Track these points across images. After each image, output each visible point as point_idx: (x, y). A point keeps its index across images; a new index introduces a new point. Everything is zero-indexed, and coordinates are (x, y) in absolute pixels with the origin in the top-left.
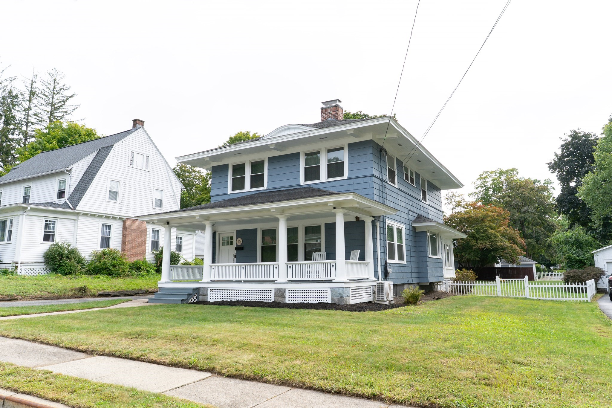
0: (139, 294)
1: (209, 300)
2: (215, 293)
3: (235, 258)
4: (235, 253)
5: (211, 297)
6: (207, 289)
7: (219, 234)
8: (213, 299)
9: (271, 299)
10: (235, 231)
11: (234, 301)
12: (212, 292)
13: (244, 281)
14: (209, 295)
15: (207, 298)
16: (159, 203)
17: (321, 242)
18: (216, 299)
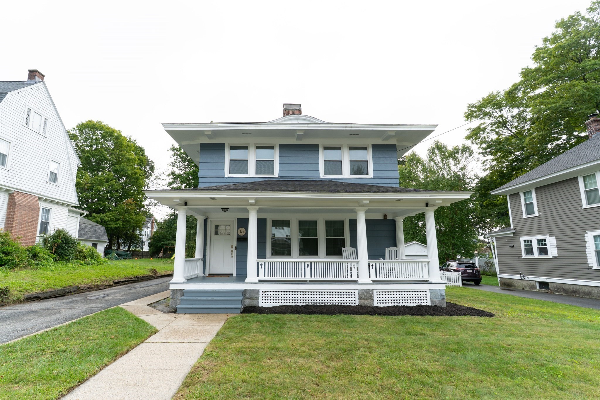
0: (71, 292)
1: (260, 305)
2: (269, 296)
3: (236, 251)
4: (235, 244)
5: (264, 301)
6: (257, 291)
7: (211, 221)
8: (267, 303)
9: (353, 302)
10: (234, 220)
11: (300, 305)
12: (264, 294)
13: (310, 281)
14: (260, 298)
15: (258, 302)
16: (54, 177)
17: (345, 237)
18: (272, 303)
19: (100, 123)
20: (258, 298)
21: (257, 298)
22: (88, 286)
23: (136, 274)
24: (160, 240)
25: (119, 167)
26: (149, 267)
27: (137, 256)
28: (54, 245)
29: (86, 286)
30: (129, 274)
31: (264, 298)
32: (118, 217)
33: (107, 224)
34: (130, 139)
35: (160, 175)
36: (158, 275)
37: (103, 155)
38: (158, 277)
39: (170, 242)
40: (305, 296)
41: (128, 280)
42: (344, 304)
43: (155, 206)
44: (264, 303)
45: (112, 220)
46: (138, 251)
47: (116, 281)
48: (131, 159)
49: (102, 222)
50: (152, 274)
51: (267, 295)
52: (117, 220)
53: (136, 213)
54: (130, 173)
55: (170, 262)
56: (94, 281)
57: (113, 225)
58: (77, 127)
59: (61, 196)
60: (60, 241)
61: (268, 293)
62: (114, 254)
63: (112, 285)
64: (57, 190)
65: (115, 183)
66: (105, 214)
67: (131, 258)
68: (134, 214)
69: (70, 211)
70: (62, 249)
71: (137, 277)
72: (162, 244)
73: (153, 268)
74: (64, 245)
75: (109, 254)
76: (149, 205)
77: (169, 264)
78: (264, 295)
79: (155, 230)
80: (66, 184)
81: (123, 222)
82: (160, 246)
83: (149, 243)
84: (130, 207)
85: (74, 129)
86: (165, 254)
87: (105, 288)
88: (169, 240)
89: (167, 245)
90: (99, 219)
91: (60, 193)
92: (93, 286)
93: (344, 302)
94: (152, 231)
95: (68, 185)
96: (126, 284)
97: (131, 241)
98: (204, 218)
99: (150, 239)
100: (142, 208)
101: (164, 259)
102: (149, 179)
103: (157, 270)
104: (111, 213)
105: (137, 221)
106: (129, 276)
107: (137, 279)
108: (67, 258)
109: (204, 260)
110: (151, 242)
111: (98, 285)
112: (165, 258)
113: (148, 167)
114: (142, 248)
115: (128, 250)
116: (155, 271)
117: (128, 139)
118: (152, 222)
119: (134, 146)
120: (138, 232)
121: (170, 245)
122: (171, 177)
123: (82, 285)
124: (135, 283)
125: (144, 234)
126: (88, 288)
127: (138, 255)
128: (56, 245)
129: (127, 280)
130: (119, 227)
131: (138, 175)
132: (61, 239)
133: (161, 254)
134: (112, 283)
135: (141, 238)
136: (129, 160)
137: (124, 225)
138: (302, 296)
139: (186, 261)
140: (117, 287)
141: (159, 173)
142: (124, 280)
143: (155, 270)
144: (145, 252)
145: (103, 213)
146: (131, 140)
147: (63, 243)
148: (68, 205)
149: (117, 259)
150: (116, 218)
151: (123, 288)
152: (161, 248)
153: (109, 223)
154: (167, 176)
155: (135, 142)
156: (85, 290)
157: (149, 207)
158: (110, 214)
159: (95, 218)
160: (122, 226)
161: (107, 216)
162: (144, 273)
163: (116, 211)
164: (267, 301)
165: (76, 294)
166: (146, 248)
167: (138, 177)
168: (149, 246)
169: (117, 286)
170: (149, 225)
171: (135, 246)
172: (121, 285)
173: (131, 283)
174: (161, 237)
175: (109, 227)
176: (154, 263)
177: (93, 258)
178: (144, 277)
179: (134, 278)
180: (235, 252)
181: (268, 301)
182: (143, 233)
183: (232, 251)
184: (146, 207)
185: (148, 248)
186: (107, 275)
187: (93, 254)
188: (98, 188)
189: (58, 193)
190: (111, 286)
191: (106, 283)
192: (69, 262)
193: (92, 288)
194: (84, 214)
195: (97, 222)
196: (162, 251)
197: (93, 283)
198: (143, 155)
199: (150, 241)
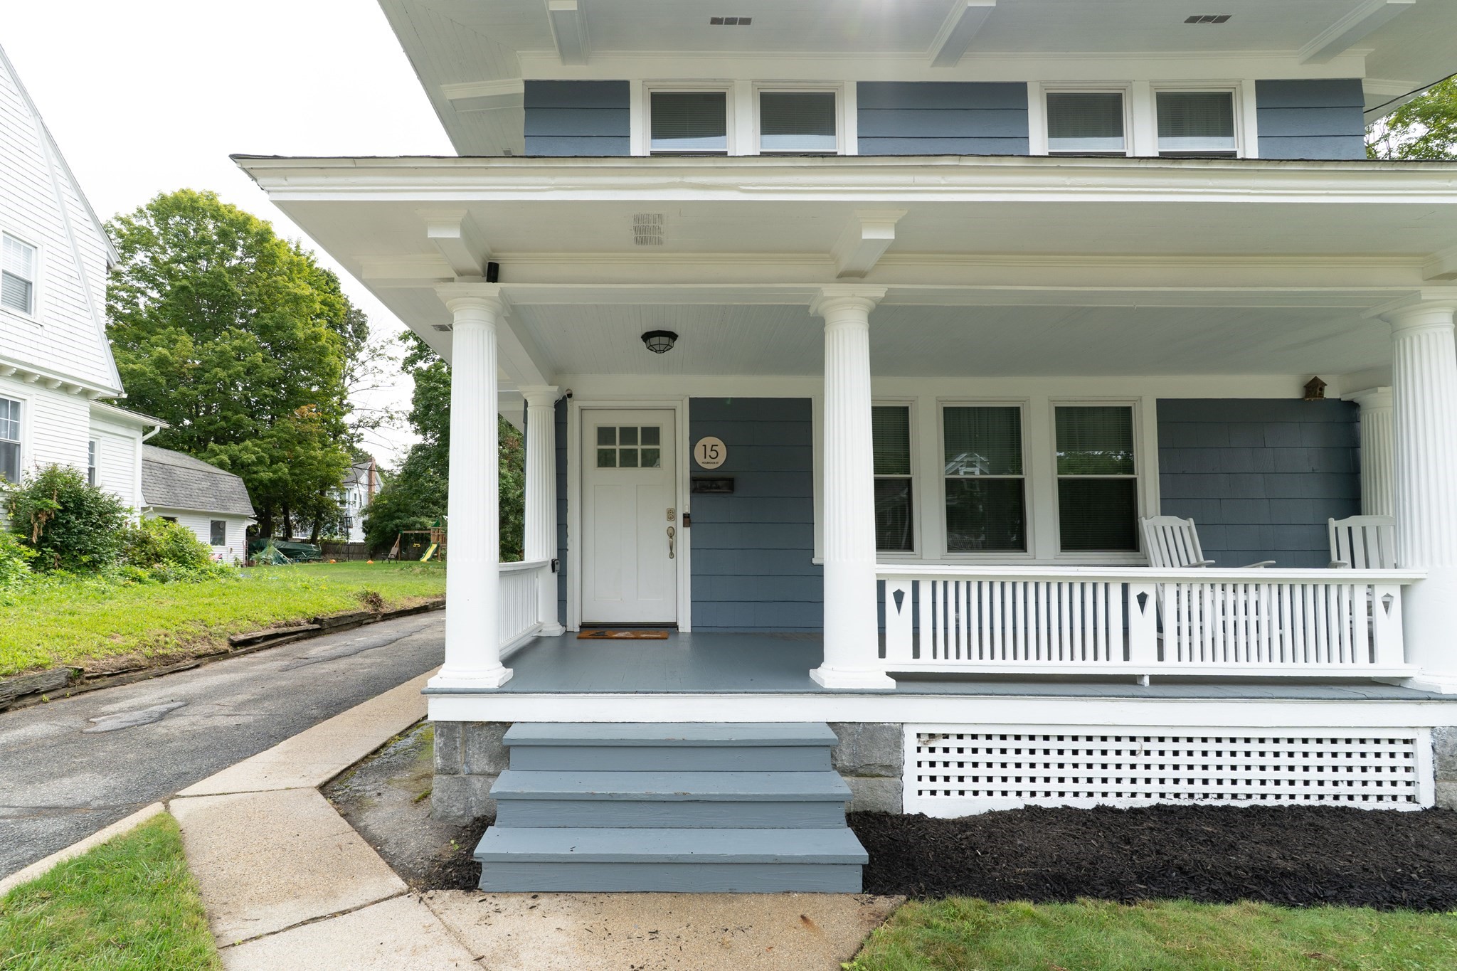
0: (35, 693)
1: (912, 805)
2: (953, 756)
3: (688, 530)
4: (684, 504)
5: (927, 785)
6: (891, 735)
7: (582, 410)
8: (940, 794)
9: (1402, 790)
10: (678, 405)
11: (1123, 804)
12: (925, 751)
13: (1156, 680)
14: (910, 771)
15: (899, 790)
16: (22, 293)
17: (1138, 474)
18: (969, 795)
19: (211, 197)
20: (900, 768)
21: (894, 771)
22: (122, 662)
23: (313, 610)
24: (390, 516)
25: (272, 318)
26: (358, 587)
27: (337, 556)
28: (37, 518)
29: (112, 663)
30: (289, 610)
31: (926, 771)
32: (276, 454)
33: (249, 473)
34: (298, 247)
35: (382, 347)
36: (385, 611)
37: (226, 285)
38: (387, 617)
39: (415, 518)
40: (1141, 760)
41: (285, 630)
42: (1350, 804)
43: (373, 427)
44: (926, 794)
45: (260, 461)
46: (337, 543)
47: (242, 637)
48: (302, 297)
49: (236, 466)
50: (369, 609)
51: (939, 752)
52: (274, 460)
53: (325, 446)
54: (300, 335)
55: (418, 570)
56: (150, 640)
57: (266, 475)
58: (150, 207)
59: (54, 359)
60: (55, 504)
61: (946, 743)
62: (271, 551)
63: (227, 652)
64: (38, 339)
65: (264, 361)
66: (242, 445)
67: (319, 561)
68: (318, 445)
69: (94, 414)
70: (69, 530)
71: (316, 621)
72: (396, 526)
73: (369, 590)
74: (73, 518)
75: (262, 549)
76: (359, 426)
77: (416, 575)
78: (925, 756)
79: (377, 490)
80: (71, 322)
81: (293, 466)
82: (392, 530)
83: (364, 523)
84: (308, 427)
85: (141, 211)
86: (405, 549)
87: (197, 666)
88: (414, 514)
89: (408, 527)
90: (225, 458)
91: (49, 350)
92: (144, 663)
93: (1351, 791)
94: (370, 493)
95: (76, 324)
96: (280, 644)
97: (319, 515)
98: (554, 392)
99: (365, 512)
100: (341, 432)
101: (404, 563)
102: (353, 357)
103: (381, 596)
104: (259, 442)
105: (328, 465)
106: (292, 618)
107: (316, 626)
108: (85, 559)
109: (559, 566)
110: (370, 519)
111: (166, 656)
112: (407, 559)
113: (349, 328)
114: (347, 535)
115: (313, 540)
116: (375, 600)
117: (293, 247)
118: (370, 470)
119: (310, 266)
120: (336, 496)
121: (418, 526)
122: (412, 342)
123: (100, 660)
124: (310, 637)
125: (352, 499)
126: (124, 671)
127: (338, 552)
128: (44, 519)
129: (280, 631)
130: (280, 479)
131: (323, 342)
132: (59, 497)
133: (394, 550)
134: (224, 645)
135: (342, 511)
136: (296, 300)
137: (295, 474)
138: (1126, 759)
139: (503, 574)
140: (244, 659)
141: (380, 340)
142: (272, 631)
143: (376, 595)
144: (354, 544)
145: (237, 444)
146: (302, 252)
147: (66, 510)
148: (86, 394)
149: (281, 561)
150: (271, 457)
151: (266, 660)
152: (395, 533)
153: (255, 469)
154: (401, 339)
155: (312, 258)
156: (108, 681)
157: (360, 430)
158: (256, 445)
159: (217, 454)
160: (289, 478)
161: (246, 449)
162: (340, 606)
163: (272, 436)
164: (940, 785)
165: (64, 697)
166: (357, 535)
167: (323, 347)
168: (364, 531)
169: (244, 653)
170: (364, 479)
171: (328, 530)
172: (258, 650)
173: (298, 639)
174: (394, 508)
175: (255, 480)
176: (375, 572)
177: (182, 561)
178: (343, 617)
179: (309, 622)
180: (684, 536)
181: (947, 786)
182: (350, 497)
183: (672, 534)
184: (351, 431)
185: (364, 535)
186: (211, 617)
187: (182, 549)
188: (217, 373)
189: (41, 347)
190: (223, 655)
191: (203, 648)
192: (97, 570)
193: (140, 668)
194: (153, 428)
195: (221, 465)
196: (397, 542)
197: (148, 652)
198: (335, 291)
199: (366, 517)
